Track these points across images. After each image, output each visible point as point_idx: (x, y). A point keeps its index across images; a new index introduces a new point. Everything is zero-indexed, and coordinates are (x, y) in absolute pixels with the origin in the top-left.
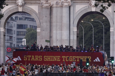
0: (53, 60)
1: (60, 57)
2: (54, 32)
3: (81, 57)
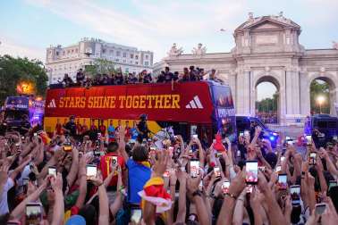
0: (103, 105)
2: (238, 91)
3: (157, 96)
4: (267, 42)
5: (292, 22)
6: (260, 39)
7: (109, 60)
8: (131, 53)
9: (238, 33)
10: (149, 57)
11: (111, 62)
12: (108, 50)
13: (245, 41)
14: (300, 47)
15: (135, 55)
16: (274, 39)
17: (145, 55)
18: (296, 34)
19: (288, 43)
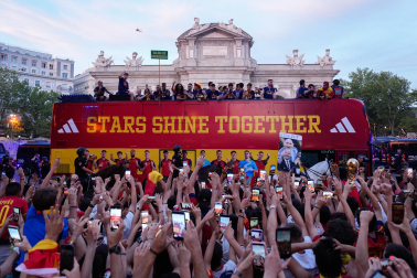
0: (183, 128)
1: (207, 118)
3: (283, 118)
4: (215, 54)
5: (243, 32)
6: (208, 50)
7: (11, 68)
8: (44, 61)
9: (182, 42)
10: (69, 68)
11: (14, 73)
12: (9, 56)
13: (190, 52)
14: (252, 61)
15: (48, 64)
16: (223, 50)
17: (62, 64)
18: (247, 45)
19: (239, 55)
